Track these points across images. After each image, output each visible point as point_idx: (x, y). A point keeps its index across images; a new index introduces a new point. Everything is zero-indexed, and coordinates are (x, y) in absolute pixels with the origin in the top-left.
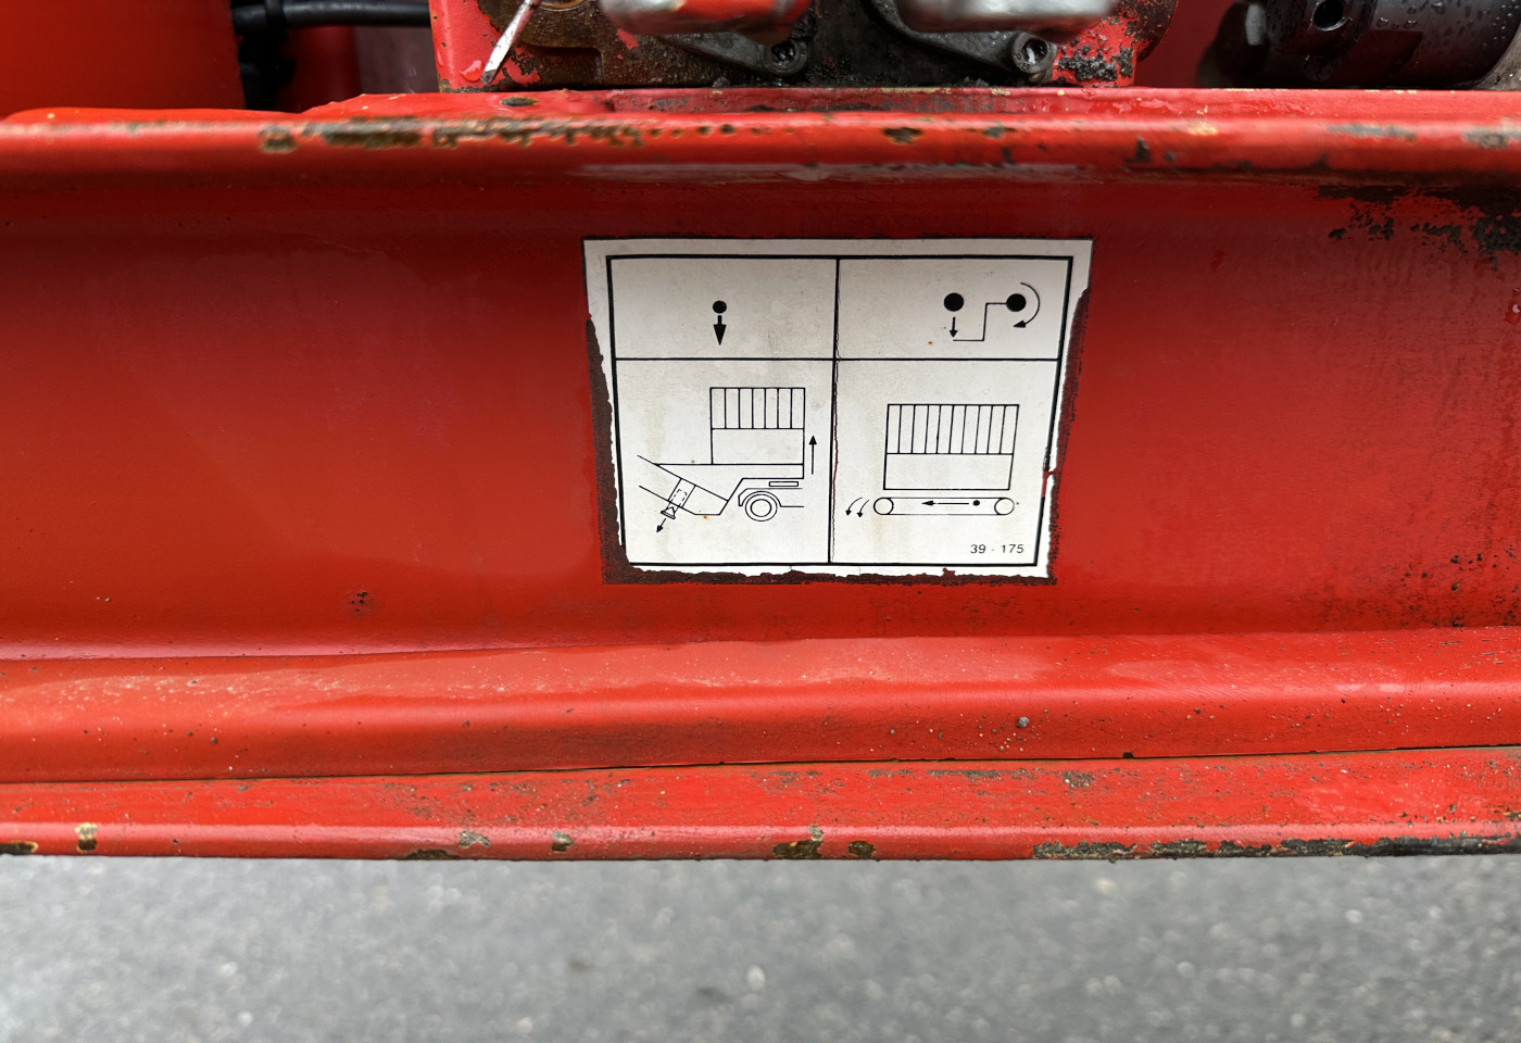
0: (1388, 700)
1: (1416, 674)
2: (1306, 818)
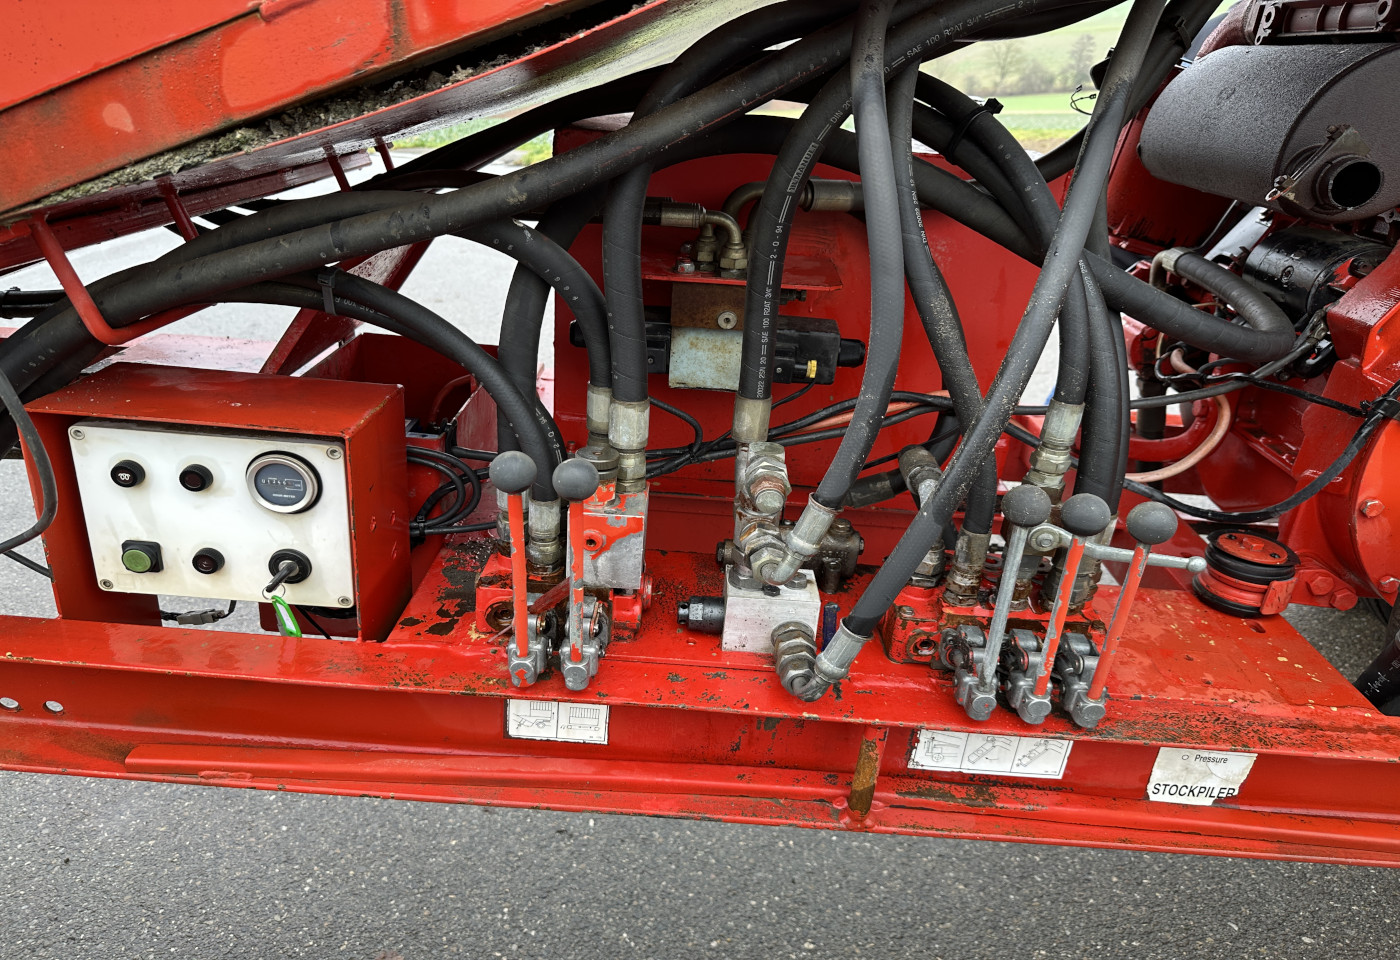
0: (667, 783)
1: (674, 777)
2: (640, 808)
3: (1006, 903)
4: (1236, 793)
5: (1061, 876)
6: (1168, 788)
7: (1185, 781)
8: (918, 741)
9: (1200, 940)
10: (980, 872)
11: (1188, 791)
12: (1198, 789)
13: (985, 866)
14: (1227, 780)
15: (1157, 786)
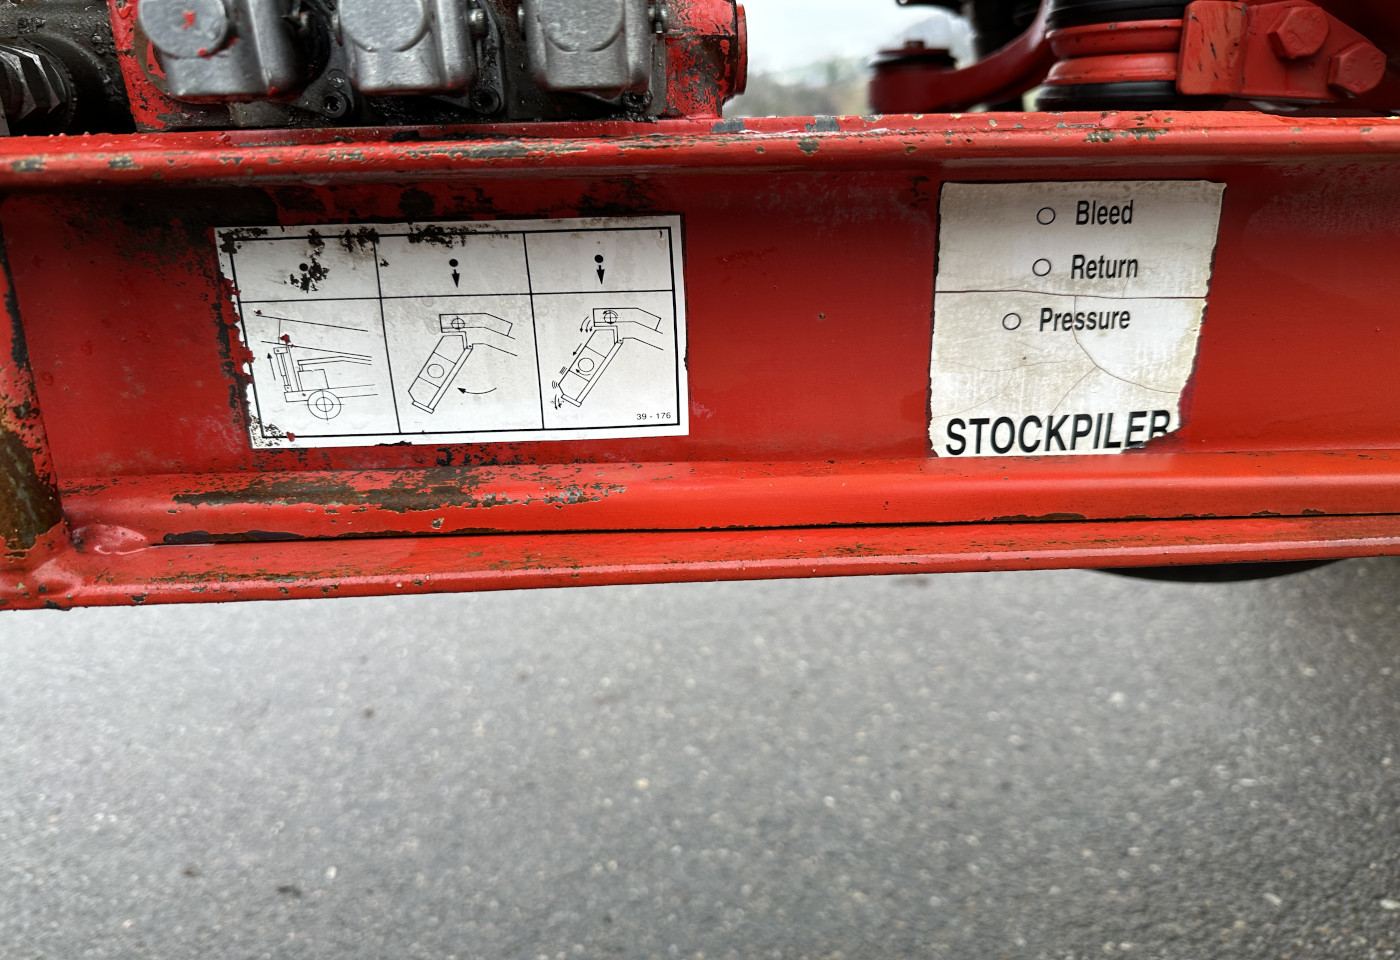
3: (926, 910)
4: (1174, 425)
5: (1009, 859)
6: (986, 429)
7: (1027, 402)
8: (248, 357)
9: (1225, 926)
10: (888, 870)
11: (1042, 434)
12: (1069, 423)
13: (895, 863)
14: (1141, 385)
15: (956, 429)
